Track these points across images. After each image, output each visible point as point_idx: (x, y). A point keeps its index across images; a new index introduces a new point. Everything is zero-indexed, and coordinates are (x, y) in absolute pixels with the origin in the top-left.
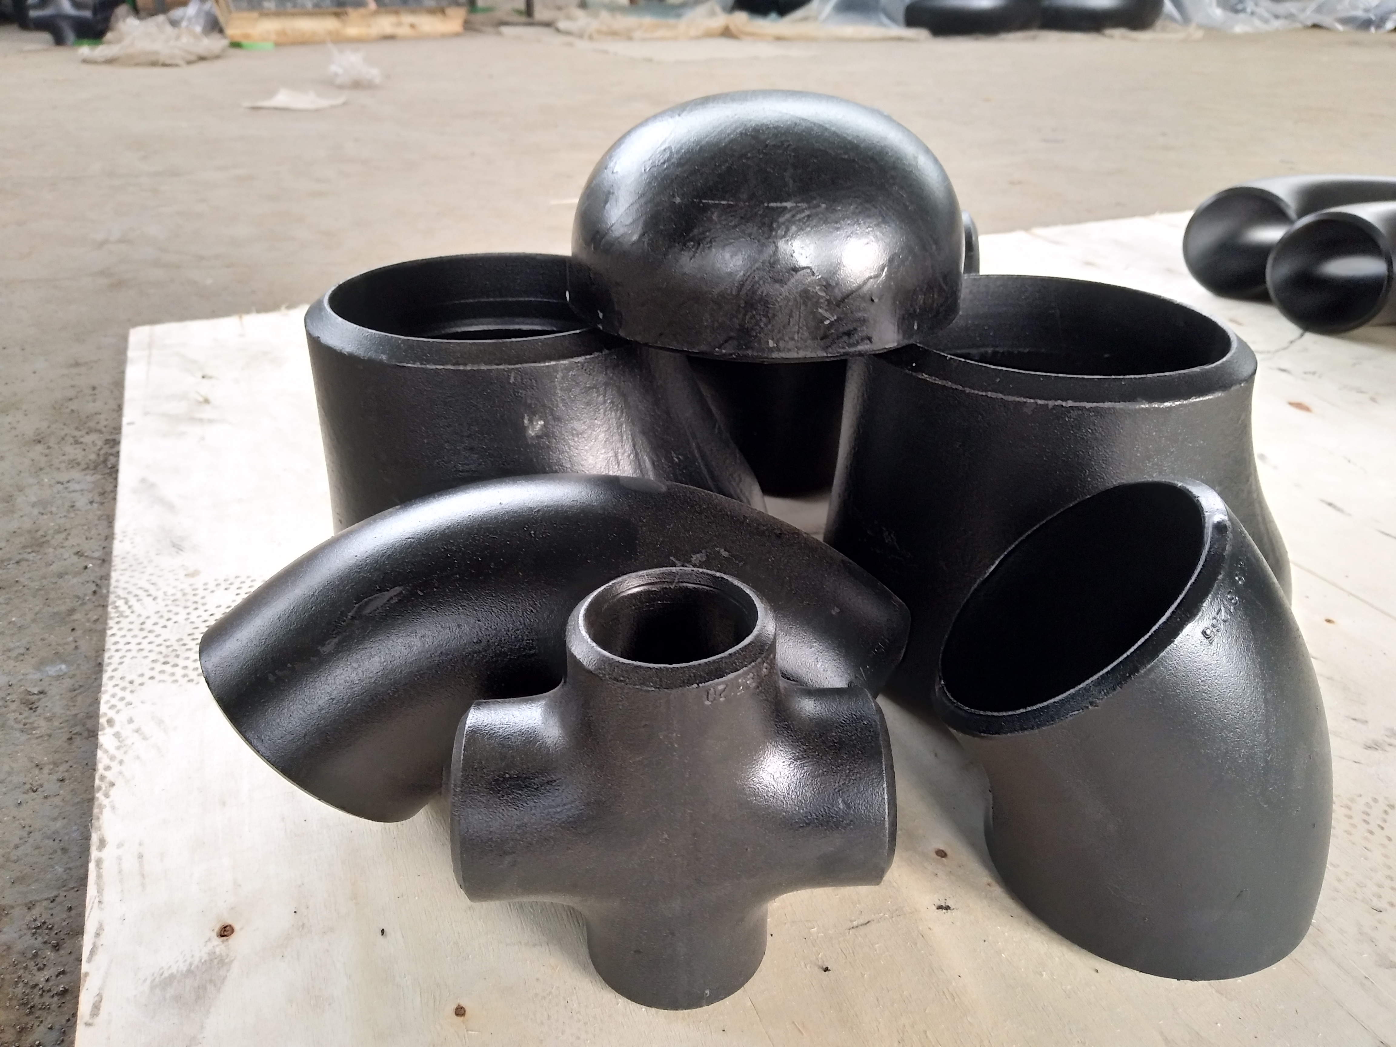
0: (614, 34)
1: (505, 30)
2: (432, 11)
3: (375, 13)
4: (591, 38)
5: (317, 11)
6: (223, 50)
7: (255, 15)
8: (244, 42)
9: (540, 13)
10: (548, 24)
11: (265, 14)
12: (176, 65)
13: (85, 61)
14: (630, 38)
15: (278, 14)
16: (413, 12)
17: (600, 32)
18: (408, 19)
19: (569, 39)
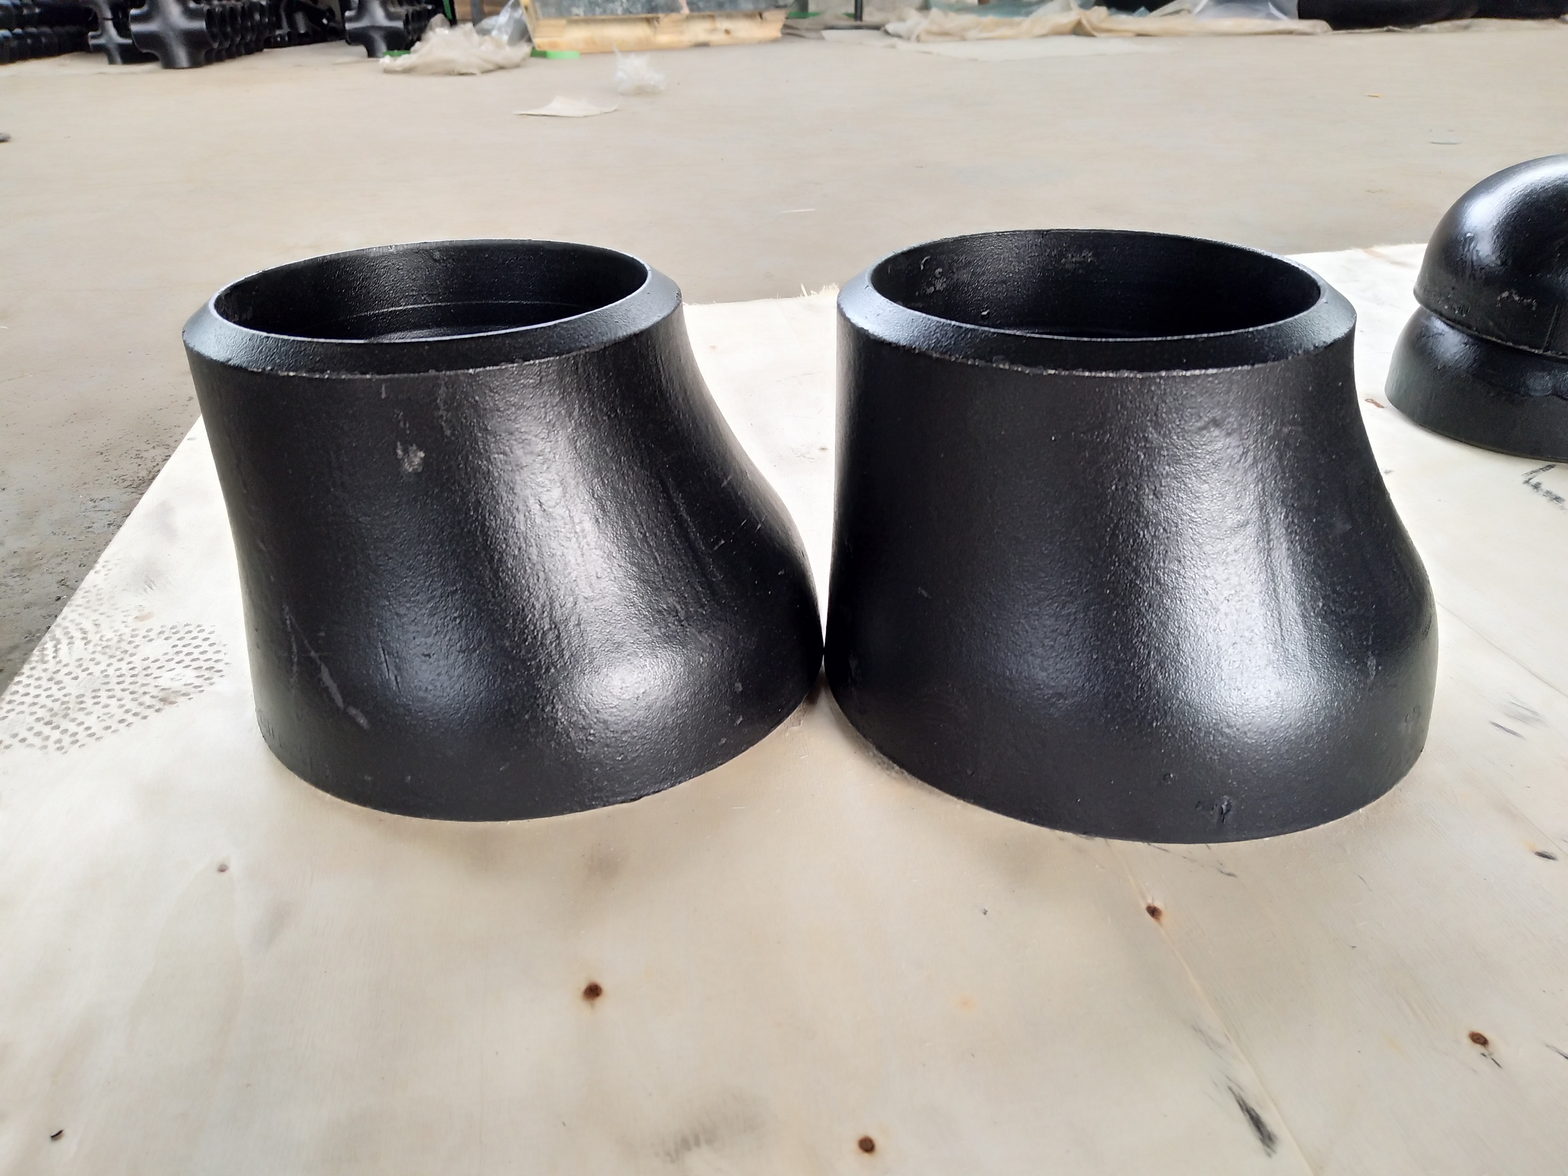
0: (945, 34)
1: (827, 34)
2: (750, 16)
3: (688, 18)
4: (918, 39)
5: (628, 18)
6: (524, 59)
7: (563, 22)
8: (550, 51)
9: (870, 16)
10: (877, 28)
11: (575, 22)
12: (472, 74)
13: (387, 71)
14: (963, 39)
15: (586, 21)
16: (729, 16)
17: (929, 33)
18: (724, 24)
19: (895, 40)
